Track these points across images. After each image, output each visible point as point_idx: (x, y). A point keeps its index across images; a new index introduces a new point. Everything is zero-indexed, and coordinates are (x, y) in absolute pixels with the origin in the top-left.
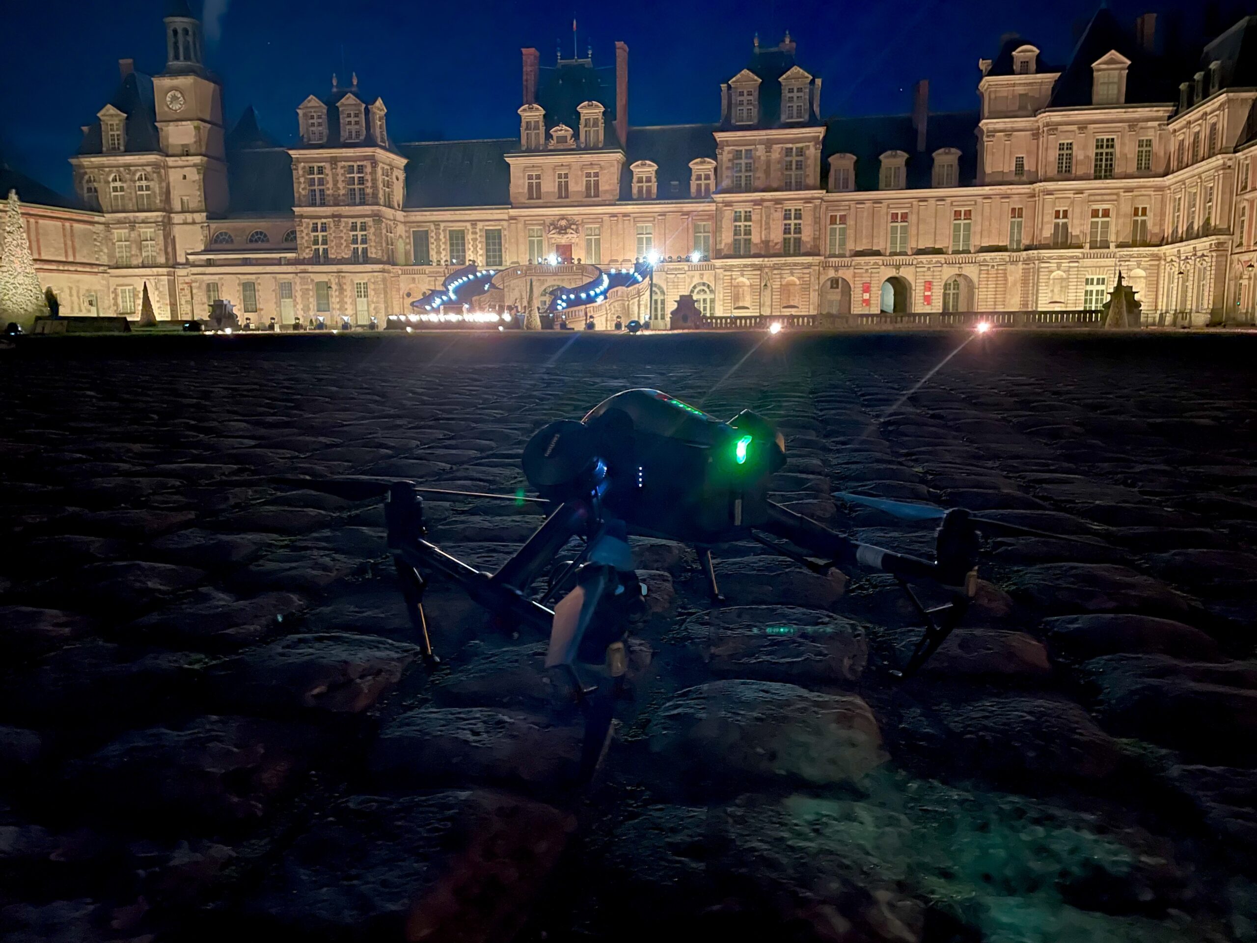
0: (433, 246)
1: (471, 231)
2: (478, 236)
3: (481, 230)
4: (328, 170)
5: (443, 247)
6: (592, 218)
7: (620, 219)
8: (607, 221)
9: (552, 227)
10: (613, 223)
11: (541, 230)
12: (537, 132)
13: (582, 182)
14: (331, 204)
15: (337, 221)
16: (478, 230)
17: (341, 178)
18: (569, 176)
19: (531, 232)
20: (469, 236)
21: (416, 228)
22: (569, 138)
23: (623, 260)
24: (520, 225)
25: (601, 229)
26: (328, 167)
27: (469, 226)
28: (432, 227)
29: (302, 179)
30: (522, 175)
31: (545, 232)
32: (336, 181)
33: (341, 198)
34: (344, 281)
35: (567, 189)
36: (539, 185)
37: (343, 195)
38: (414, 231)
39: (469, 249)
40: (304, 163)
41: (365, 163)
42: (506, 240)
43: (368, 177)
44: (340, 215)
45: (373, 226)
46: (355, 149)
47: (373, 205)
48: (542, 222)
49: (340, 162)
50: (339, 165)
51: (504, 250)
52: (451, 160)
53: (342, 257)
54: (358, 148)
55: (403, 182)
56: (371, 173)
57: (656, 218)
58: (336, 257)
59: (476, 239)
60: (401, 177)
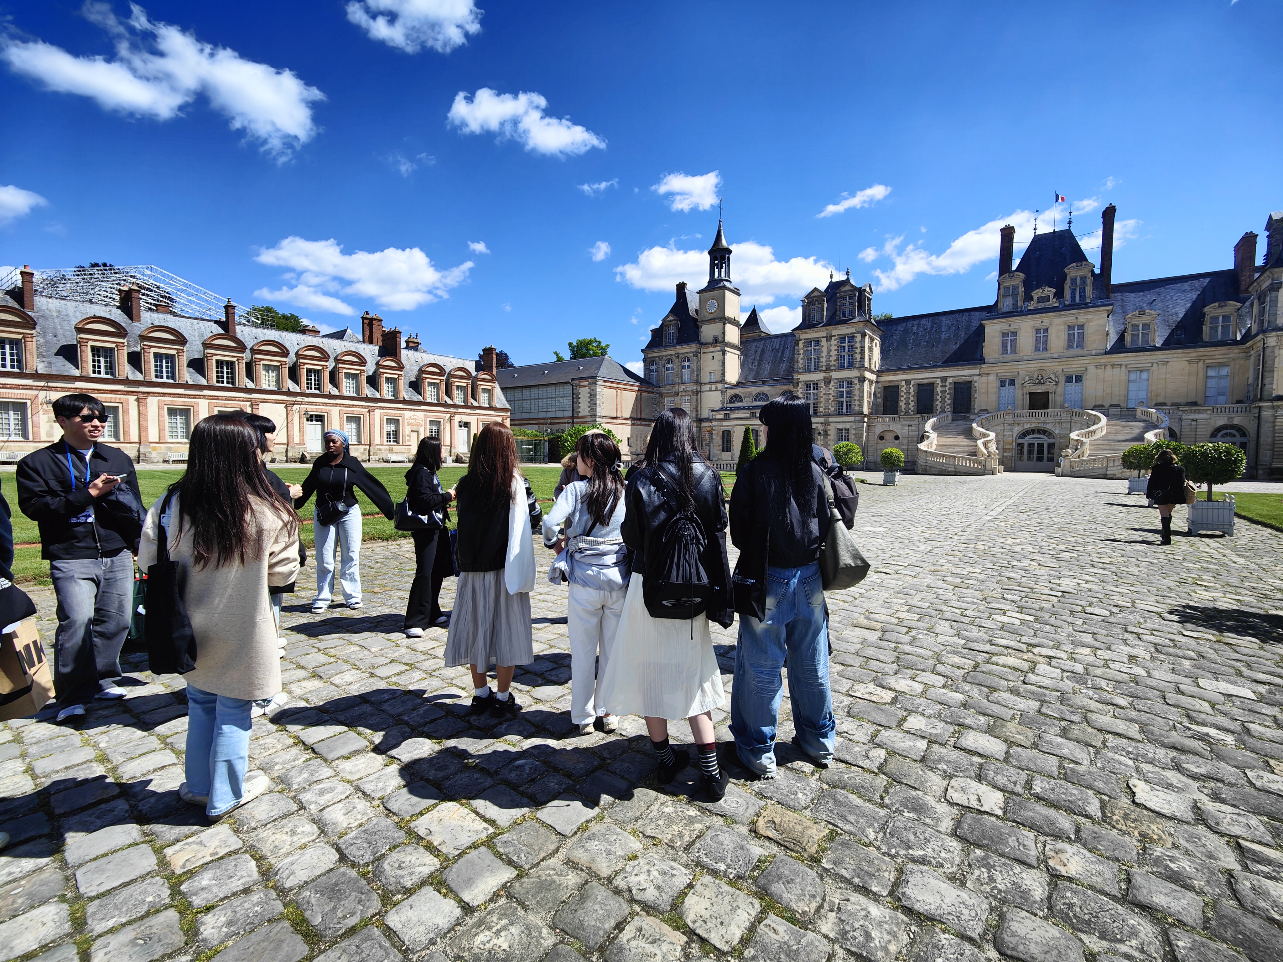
0: (902, 400)
1: (940, 384)
2: (947, 388)
3: (950, 383)
4: (824, 342)
5: (912, 399)
6: (1074, 367)
7: (1109, 367)
8: (1092, 370)
9: (1027, 378)
10: (1100, 371)
11: (1014, 381)
12: (1015, 295)
13: (1064, 336)
14: (824, 368)
15: (828, 381)
16: (947, 384)
17: (833, 348)
18: (1049, 331)
19: (1003, 383)
20: (939, 389)
21: (888, 385)
22: (1051, 297)
23: (1111, 406)
24: (992, 378)
25: (1084, 377)
26: (824, 340)
27: (939, 381)
28: (903, 383)
29: (801, 352)
30: (997, 334)
31: (1018, 383)
32: (829, 351)
33: (833, 363)
34: (829, 427)
35: (1046, 343)
36: (1014, 341)
37: (834, 361)
38: (885, 387)
39: (938, 400)
40: (804, 339)
41: (856, 335)
42: (976, 391)
43: (858, 345)
44: (831, 376)
45: (858, 384)
46: (849, 324)
47: (860, 367)
48: (1016, 373)
49: (835, 336)
50: (833, 338)
51: (973, 399)
52: (921, 329)
53: (829, 409)
54: (852, 324)
55: (879, 349)
56: (860, 341)
57: (1155, 365)
58: (824, 409)
59: (945, 391)
60: (878, 345)
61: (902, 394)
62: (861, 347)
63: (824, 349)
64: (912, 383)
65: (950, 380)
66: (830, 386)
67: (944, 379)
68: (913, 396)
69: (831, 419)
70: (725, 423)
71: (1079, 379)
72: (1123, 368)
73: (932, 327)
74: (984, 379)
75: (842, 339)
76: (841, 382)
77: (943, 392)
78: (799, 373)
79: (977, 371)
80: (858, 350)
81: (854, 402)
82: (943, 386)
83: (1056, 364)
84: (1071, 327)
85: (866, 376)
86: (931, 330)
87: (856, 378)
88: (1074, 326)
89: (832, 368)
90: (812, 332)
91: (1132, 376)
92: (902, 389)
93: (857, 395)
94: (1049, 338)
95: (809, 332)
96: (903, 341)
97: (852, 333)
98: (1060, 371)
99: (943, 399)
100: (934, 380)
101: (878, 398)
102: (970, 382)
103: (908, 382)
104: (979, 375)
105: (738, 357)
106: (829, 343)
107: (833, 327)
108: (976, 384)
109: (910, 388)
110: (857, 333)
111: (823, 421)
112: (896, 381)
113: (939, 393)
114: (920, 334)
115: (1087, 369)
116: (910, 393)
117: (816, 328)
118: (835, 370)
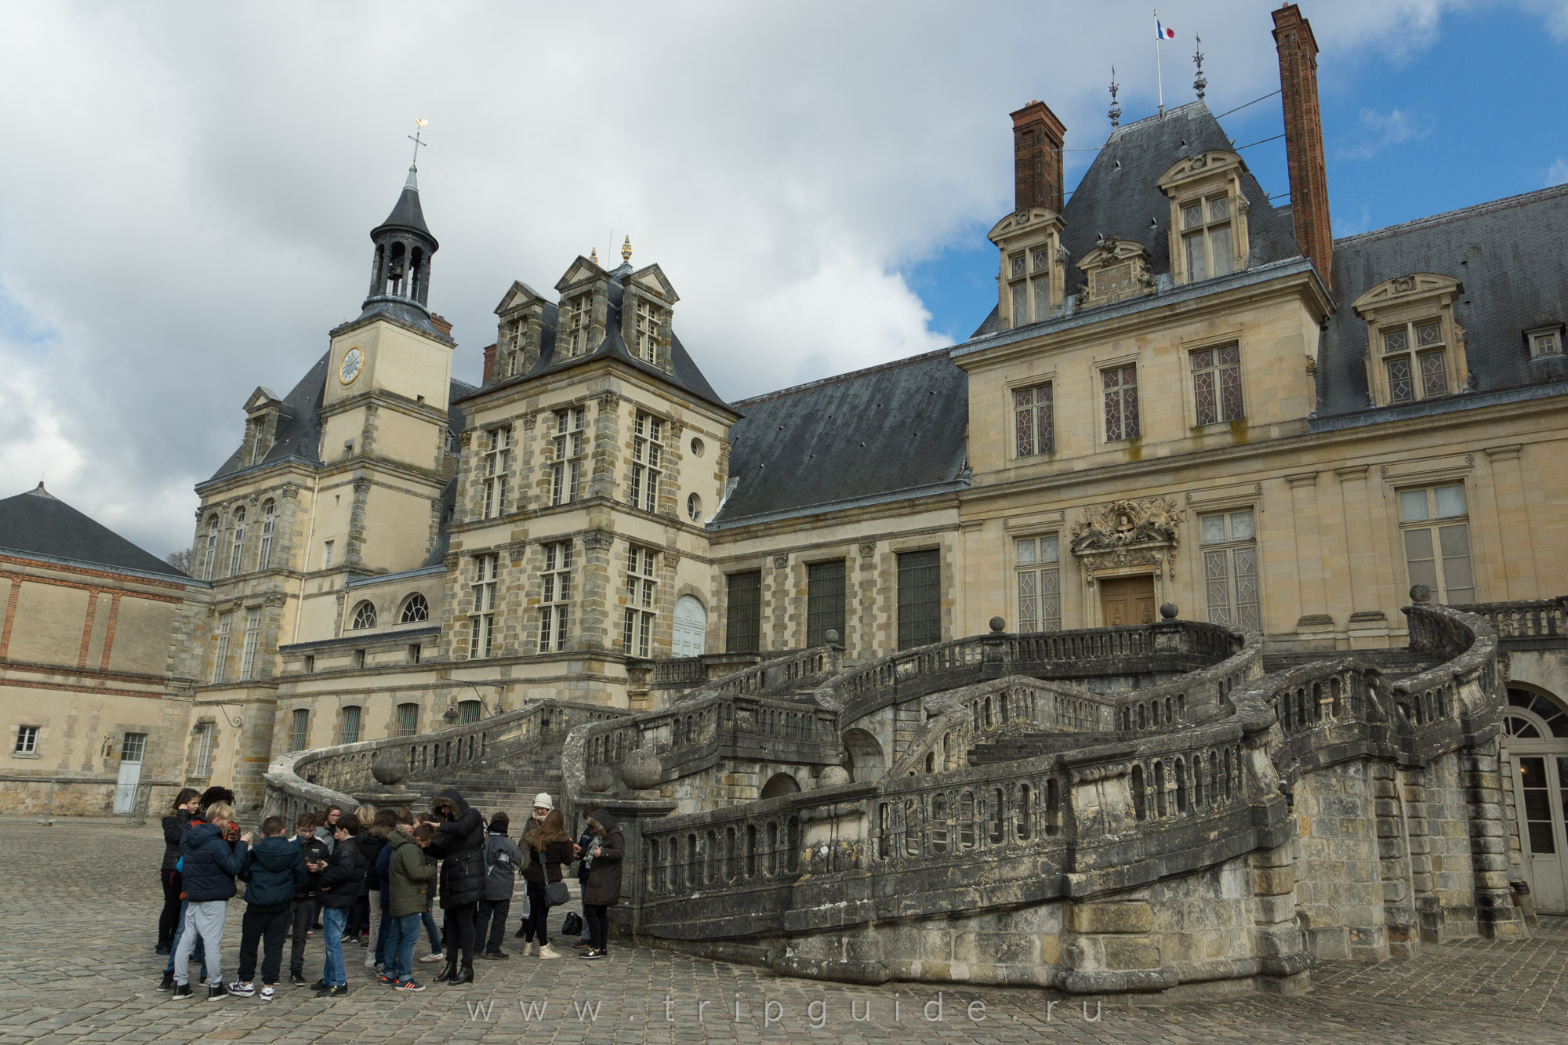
0: (768, 611)
1: (859, 561)
2: (876, 574)
3: (884, 557)
4: (519, 433)
5: (791, 610)
6: (1225, 484)
7: (1326, 479)
8: (1275, 493)
9: (1086, 530)
10: (1302, 493)
11: (1056, 541)
12: (1042, 277)
13: (1183, 385)
14: (514, 510)
15: (518, 547)
16: (877, 559)
17: (538, 445)
18: (1140, 372)
20: (855, 577)
21: (733, 567)
22: (1135, 268)
23: (1356, 618)
24: (993, 533)
25: (1257, 518)
26: (519, 424)
27: (854, 550)
28: (769, 562)
29: (474, 462)
30: (1000, 397)
31: (1065, 545)
32: (529, 454)
33: (534, 491)
34: (510, 697)
35: (1134, 410)
36: (1047, 414)
37: (539, 483)
38: (731, 577)
39: (854, 612)
40: (483, 427)
41: (588, 403)
42: (951, 577)
43: (590, 432)
44: (526, 532)
45: (584, 552)
46: (572, 373)
47: (589, 500)
48: (1056, 516)
49: (543, 410)
50: (540, 417)
51: (943, 608)
52: (845, 409)
53: (516, 636)
54: (577, 371)
55: (720, 463)
56: (597, 421)
57: (1480, 460)
58: (505, 638)
59: (872, 583)
60: (713, 450)
61: (767, 596)
62: (597, 438)
63: (518, 451)
64: (792, 559)
65: (883, 548)
66: (524, 563)
67: (867, 544)
68: (796, 601)
69: (518, 672)
70: (303, 687)
72: (1375, 478)
73: (871, 400)
74: (972, 536)
75: (560, 412)
76: (548, 545)
77: (867, 585)
78: (460, 525)
79: (951, 516)
80: (590, 448)
81: (573, 612)
82: (867, 567)
83: (1168, 478)
84: (1200, 354)
85: (617, 529)
86: (867, 408)
87: (579, 533)
88: (1208, 350)
89: (533, 506)
90: (496, 403)
91: (1414, 508)
92: (769, 580)
93: (580, 588)
94: (1140, 394)
95: (490, 405)
96: (797, 442)
97: (579, 400)
98: (1181, 501)
99: (867, 608)
100: (845, 548)
101: (712, 609)
102: (934, 552)
103: (781, 557)
104: (957, 527)
105: (429, 503)
106: (529, 431)
107: (538, 383)
108: (950, 558)
109: (786, 577)
110: (591, 397)
111: (498, 677)
112: (754, 556)
113: (857, 588)
114: (839, 421)
115: (1260, 488)
116: (786, 593)
117: (509, 392)
118: (535, 511)
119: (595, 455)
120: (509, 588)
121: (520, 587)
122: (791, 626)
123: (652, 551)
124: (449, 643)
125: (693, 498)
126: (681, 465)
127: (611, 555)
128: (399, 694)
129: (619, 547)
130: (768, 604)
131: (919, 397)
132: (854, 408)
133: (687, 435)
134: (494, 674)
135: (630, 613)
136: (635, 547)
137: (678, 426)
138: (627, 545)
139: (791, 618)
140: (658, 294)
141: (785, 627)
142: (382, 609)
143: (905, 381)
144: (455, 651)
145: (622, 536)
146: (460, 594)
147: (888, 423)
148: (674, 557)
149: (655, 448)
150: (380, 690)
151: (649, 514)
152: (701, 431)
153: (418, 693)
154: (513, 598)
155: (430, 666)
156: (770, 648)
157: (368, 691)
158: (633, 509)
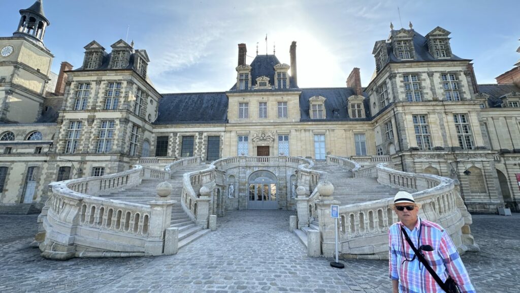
0: (170, 147)
1: (198, 137)
2: (203, 140)
3: (205, 137)
4: (93, 85)
5: (177, 147)
6: (283, 130)
7: (303, 131)
8: (293, 133)
9: (255, 135)
10: (298, 133)
11: (247, 137)
12: (247, 80)
13: (276, 108)
14: (90, 108)
15: (91, 120)
16: (203, 137)
18: (267, 104)
19: (240, 138)
21: (160, 135)
22: (267, 83)
24: (233, 134)
25: (289, 137)
26: (93, 83)
27: (197, 134)
28: (172, 135)
29: (72, 92)
30: (236, 104)
31: (250, 138)
32: (97, 93)
33: (99, 104)
34: (85, 166)
35: (265, 112)
36: (247, 110)
37: (101, 102)
38: (158, 138)
39: (196, 149)
40: (76, 81)
41: (123, 82)
42: (222, 143)
43: (123, 90)
44: (94, 116)
45: (119, 124)
46: (117, 72)
47: (122, 109)
48: (248, 132)
49: (104, 80)
50: (102, 83)
51: (220, 150)
52: (191, 101)
53: (88, 147)
54: (119, 71)
55: (156, 108)
56: (126, 88)
57: (328, 131)
58: (84, 147)
59: (202, 142)
60: (155, 104)
61: (170, 143)
62: (126, 92)
63: (93, 92)
64: (178, 134)
65: (205, 134)
66: (93, 125)
67: (201, 133)
68: (179, 145)
69: (88, 158)
71: (287, 139)
72: (311, 132)
73: (198, 100)
74: (228, 135)
75: (111, 83)
76: (104, 121)
77: (200, 143)
78: (64, 111)
79: (223, 129)
80: (123, 95)
81: (113, 142)
82: (200, 138)
83: (272, 127)
84: (279, 103)
85: (130, 119)
86: (197, 101)
87: (117, 118)
88: (281, 102)
89: (98, 108)
90: (84, 75)
91: (316, 138)
92: (171, 139)
93: (117, 135)
94: (267, 109)
95: (81, 75)
96: (177, 106)
97: (119, 80)
98: (275, 132)
99: (200, 149)
100: (194, 133)
101: (152, 145)
102: (219, 137)
103: (175, 134)
104: (225, 132)
105: (38, 103)
106: (98, 86)
107: (103, 72)
108: (223, 138)
109: (176, 139)
110: (124, 80)
111: (80, 159)
112: (167, 132)
113: (197, 143)
114: (190, 103)
115: (290, 132)
116: (176, 143)
117: (90, 72)
118: (100, 110)
119: (125, 97)
120: (85, 132)
121: (91, 132)
122: (177, 152)
123: (138, 127)
124: (56, 148)
125: (150, 115)
126: (147, 106)
127: (128, 126)
128: (29, 163)
129: (130, 125)
130: (170, 145)
131: (211, 102)
132: (193, 101)
133: (149, 98)
134: (79, 158)
135: (131, 144)
136: (134, 125)
137: (148, 95)
138: (132, 124)
139: (177, 149)
140: (145, 58)
141: (175, 151)
142: (18, 135)
143: (206, 97)
144: (59, 150)
145: (131, 122)
146: (63, 133)
147: (204, 106)
148: (144, 130)
149: (141, 99)
150: (20, 161)
151: (138, 117)
152: (153, 98)
153: (40, 163)
154: (88, 135)
155: (46, 154)
156: (170, 156)
157: (13, 162)
158: (135, 115)
